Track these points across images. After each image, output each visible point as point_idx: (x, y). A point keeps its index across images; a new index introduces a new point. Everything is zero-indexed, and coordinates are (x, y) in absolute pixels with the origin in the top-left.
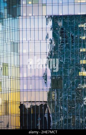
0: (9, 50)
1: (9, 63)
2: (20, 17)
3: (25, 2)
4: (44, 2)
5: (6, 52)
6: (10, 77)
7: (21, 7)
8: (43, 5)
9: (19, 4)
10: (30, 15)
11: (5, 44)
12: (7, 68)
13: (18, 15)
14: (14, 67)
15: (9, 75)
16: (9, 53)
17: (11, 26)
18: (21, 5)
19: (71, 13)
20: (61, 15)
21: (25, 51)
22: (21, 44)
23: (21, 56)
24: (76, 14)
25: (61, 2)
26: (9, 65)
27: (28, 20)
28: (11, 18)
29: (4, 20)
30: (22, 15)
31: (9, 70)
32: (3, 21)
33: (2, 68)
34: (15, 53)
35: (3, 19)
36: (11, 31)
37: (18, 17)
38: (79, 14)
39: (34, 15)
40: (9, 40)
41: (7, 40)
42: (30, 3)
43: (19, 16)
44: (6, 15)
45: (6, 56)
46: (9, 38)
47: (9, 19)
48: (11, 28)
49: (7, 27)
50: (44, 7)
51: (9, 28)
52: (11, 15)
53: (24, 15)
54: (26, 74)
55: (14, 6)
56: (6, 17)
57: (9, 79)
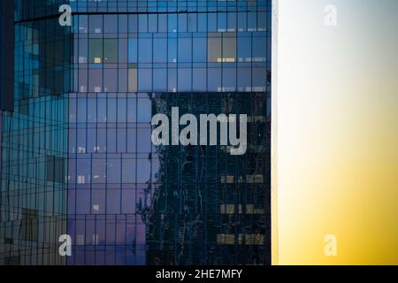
0: (42, 176)
1: (41, 208)
2: (74, 95)
3: (86, 59)
4: (133, 59)
5: (33, 181)
6: (40, 245)
7: (76, 71)
8: (129, 66)
9: (71, 62)
10: (98, 89)
11: (31, 161)
12: (34, 221)
13: (66, 89)
14: (52, 220)
15: (41, 239)
16: (42, 182)
17: (48, 117)
18: (76, 66)
19: (200, 87)
20: (175, 91)
21: (81, 180)
22: (72, 162)
23: (72, 192)
24: (211, 89)
25: (175, 61)
26: (41, 214)
27: (92, 102)
28: (48, 98)
29: (31, 101)
30: (75, 90)
31: (41, 226)
32: (28, 104)
33: (24, 222)
34: (56, 183)
35: (28, 99)
36: (48, 129)
37: (66, 95)
38: (219, 90)
39: (106, 90)
40: (42, 151)
41: (36, 150)
42: (98, 60)
43: (69, 92)
44: (37, 89)
45: (33, 191)
46: (42, 147)
47: (43, 99)
48: (48, 122)
49: (37, 119)
50: (133, 72)
51: (43, 121)
52: (48, 91)
53: (83, 89)
54: (83, 236)
55: (58, 68)
56: (36, 94)
57: (40, 251)
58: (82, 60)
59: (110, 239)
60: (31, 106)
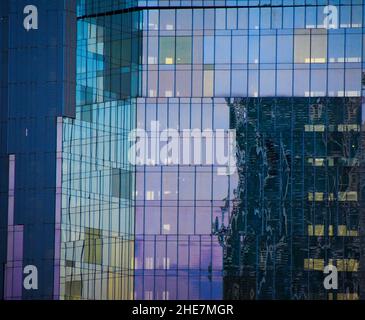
0: (106, 191)
1: (106, 227)
2: (140, 100)
3: (156, 59)
4: (209, 60)
5: (97, 197)
6: (105, 269)
7: (144, 73)
8: (205, 67)
9: (139, 63)
10: (169, 94)
11: (94, 174)
12: (98, 241)
13: (133, 94)
14: (118, 240)
15: (105, 263)
16: (107, 199)
17: (113, 124)
18: (145, 67)
19: (285, 90)
20: (256, 95)
21: (150, 196)
22: (140, 176)
23: (140, 210)
24: (298, 93)
25: (257, 61)
26: (105, 234)
27: (162, 108)
28: (114, 103)
29: (95, 106)
30: (144, 94)
31: (106, 247)
32: (91, 110)
33: (87, 242)
34: (122, 200)
35: (91, 104)
36: (113, 138)
37: (134, 100)
38: (307, 94)
39: (178, 94)
40: (107, 163)
41: (100, 162)
42: (169, 61)
43: (137, 96)
44: (101, 93)
45: (97, 208)
46: (107, 158)
47: (108, 104)
48: (113, 130)
49: (101, 127)
50: (209, 74)
51: (107, 129)
52: (114, 95)
53: (152, 93)
54: (152, 259)
55: (125, 70)
56: (101, 99)
57: (105, 275)
58: (152, 60)
59: (183, 263)
60: (95, 113)
